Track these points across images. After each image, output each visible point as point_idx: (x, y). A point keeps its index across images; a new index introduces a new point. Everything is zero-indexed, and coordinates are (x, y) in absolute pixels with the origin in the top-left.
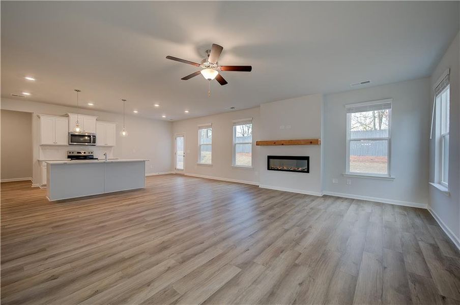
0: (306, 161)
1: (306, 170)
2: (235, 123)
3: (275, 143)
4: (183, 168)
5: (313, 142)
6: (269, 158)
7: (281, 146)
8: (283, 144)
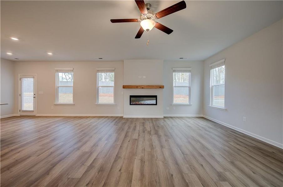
0: (155, 98)
1: (155, 103)
2: (99, 71)
3: (137, 87)
4: (32, 109)
5: (161, 87)
6: (131, 97)
7: (141, 89)
8: (143, 88)
